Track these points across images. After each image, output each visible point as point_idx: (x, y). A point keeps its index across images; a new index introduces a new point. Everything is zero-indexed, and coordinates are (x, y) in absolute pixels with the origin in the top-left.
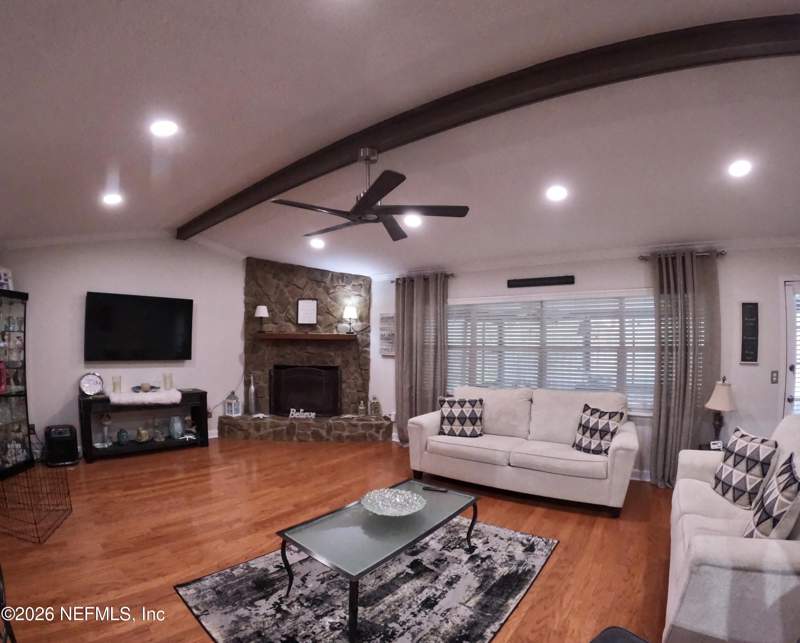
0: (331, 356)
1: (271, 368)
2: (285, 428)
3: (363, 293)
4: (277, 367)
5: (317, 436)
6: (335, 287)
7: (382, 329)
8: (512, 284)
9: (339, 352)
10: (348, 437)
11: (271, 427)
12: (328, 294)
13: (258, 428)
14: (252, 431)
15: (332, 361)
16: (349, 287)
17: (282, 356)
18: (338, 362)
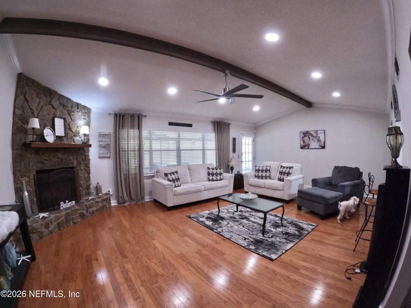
0: (71, 160)
1: (35, 173)
2: (64, 218)
3: (86, 118)
4: (38, 172)
5: (82, 216)
6: (73, 112)
7: (99, 141)
8: (170, 124)
9: (75, 157)
10: (96, 210)
11: (56, 221)
12: (70, 115)
13: (47, 226)
14: (43, 229)
15: (72, 164)
16: (80, 113)
17: (42, 163)
18: (75, 164)
